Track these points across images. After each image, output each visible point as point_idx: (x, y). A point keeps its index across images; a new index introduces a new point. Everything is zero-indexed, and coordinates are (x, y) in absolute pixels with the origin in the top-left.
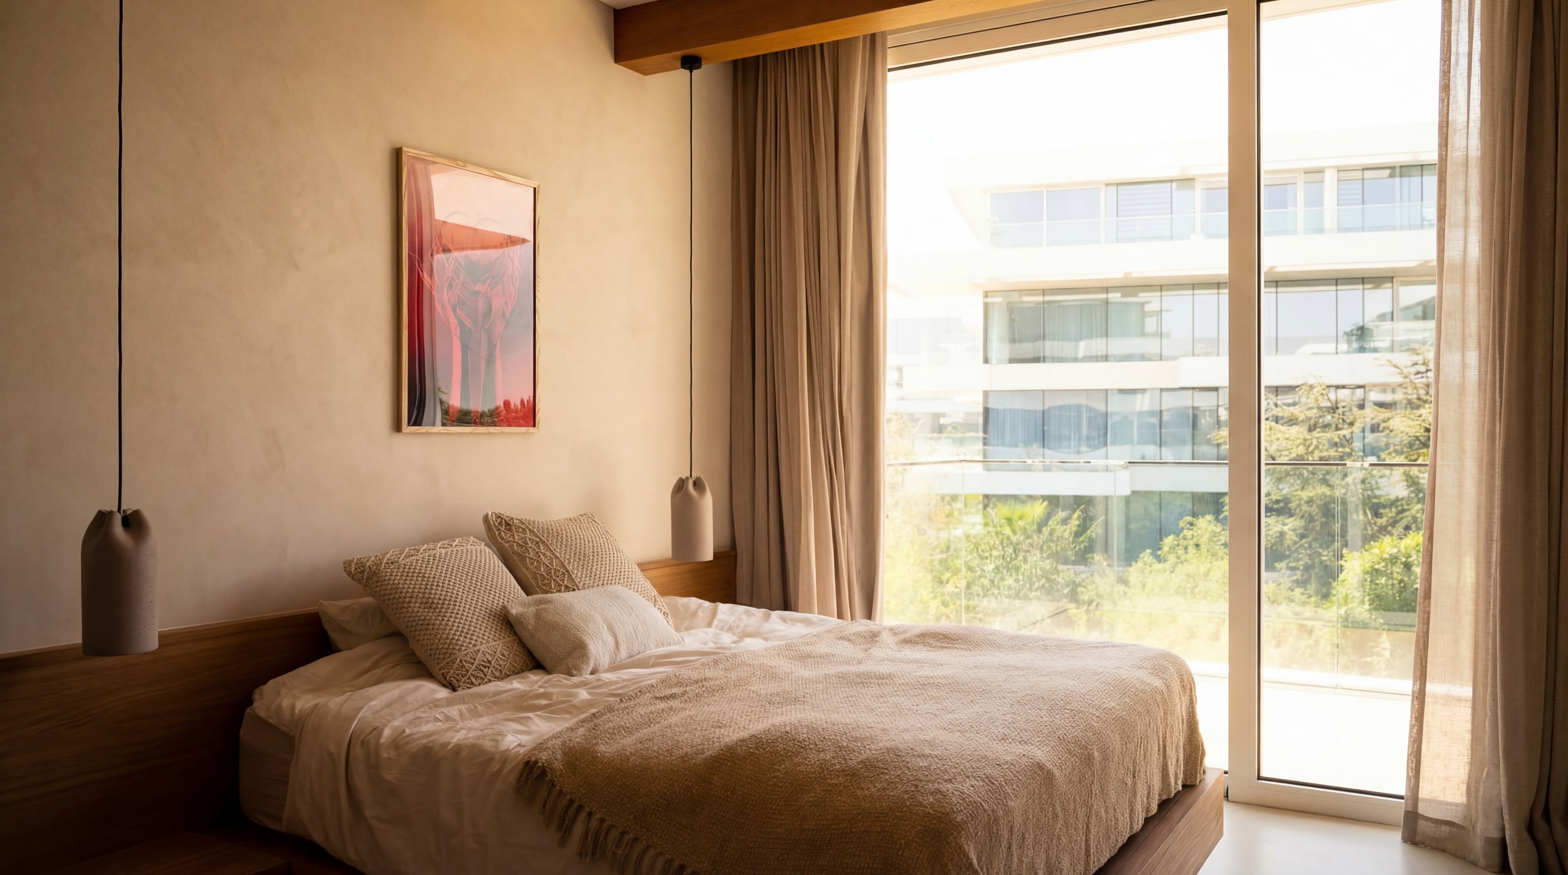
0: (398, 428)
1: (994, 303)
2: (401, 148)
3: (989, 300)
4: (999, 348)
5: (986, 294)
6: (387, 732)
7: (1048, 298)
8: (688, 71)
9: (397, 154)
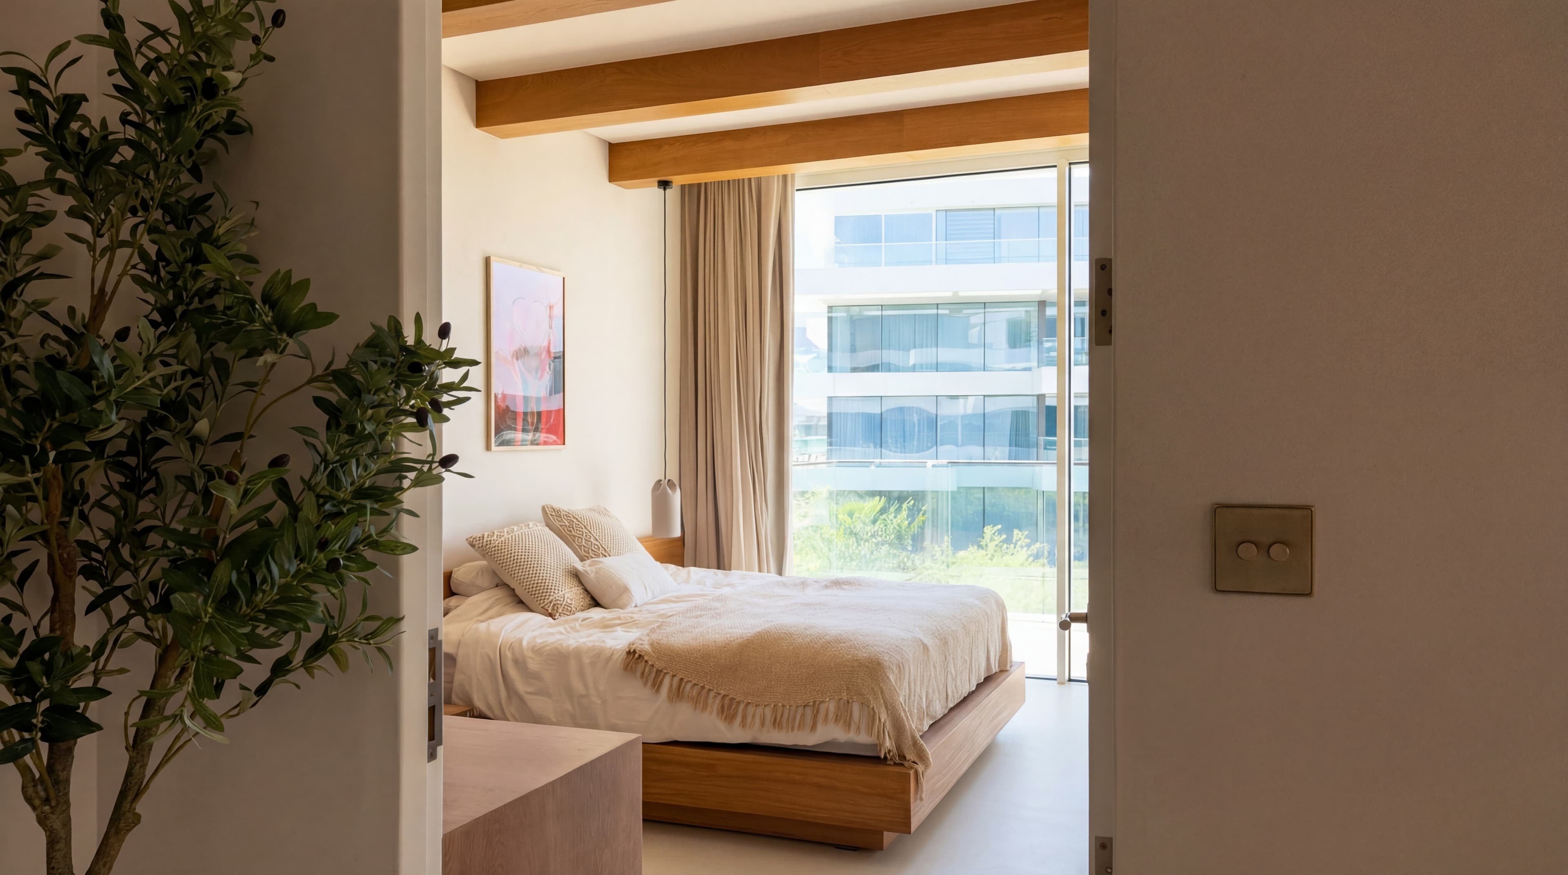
0: (488, 448)
1: (837, 317)
2: (490, 257)
3: (833, 315)
4: (842, 359)
5: (830, 308)
6: (525, 643)
7: (885, 313)
8: (662, 190)
9: (487, 262)
